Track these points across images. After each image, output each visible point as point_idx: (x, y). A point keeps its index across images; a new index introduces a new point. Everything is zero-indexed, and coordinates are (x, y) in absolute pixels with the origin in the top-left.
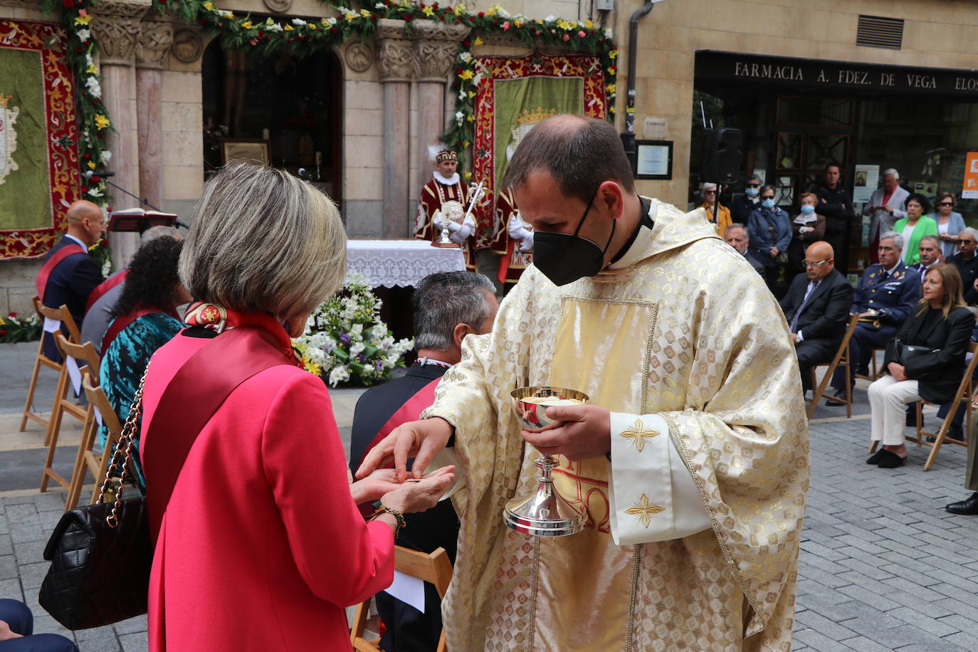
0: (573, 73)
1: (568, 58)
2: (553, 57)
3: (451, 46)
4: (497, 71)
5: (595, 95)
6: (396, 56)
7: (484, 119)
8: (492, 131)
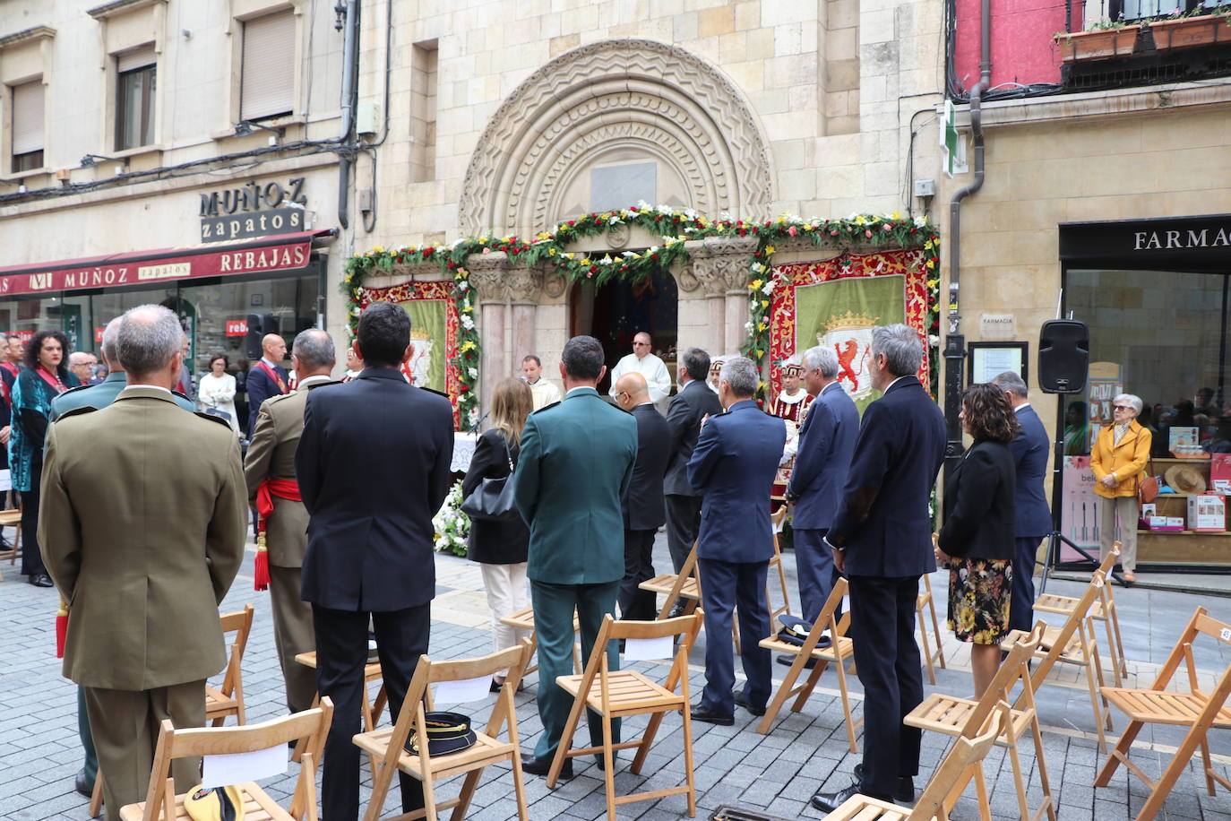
0: (891, 270)
1: (883, 255)
2: (865, 257)
3: (744, 258)
4: (798, 278)
5: (916, 293)
6: (703, 273)
7: (782, 328)
8: (793, 340)
